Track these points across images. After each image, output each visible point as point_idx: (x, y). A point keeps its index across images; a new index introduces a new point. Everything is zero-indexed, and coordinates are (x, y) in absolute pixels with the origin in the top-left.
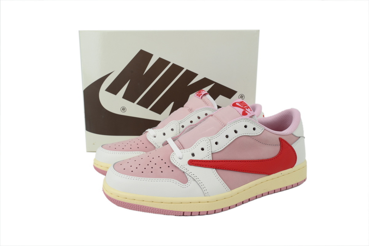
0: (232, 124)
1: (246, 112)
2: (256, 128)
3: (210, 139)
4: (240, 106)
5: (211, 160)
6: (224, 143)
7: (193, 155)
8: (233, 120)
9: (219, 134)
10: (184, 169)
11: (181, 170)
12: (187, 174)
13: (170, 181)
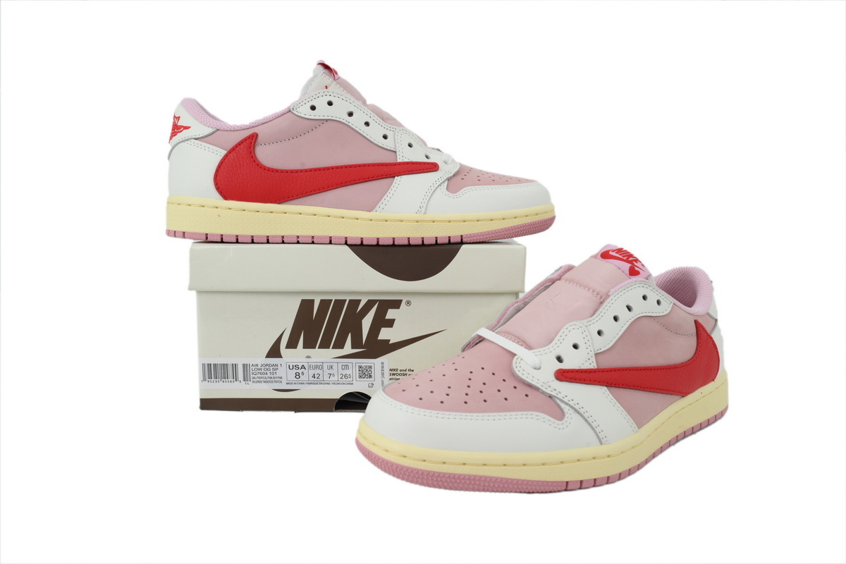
0: (620, 294)
1: (636, 269)
2: (662, 301)
3: (586, 324)
4: (621, 257)
5: (596, 367)
6: (614, 332)
7: (559, 359)
8: (620, 285)
9: (601, 315)
10: (549, 389)
11: (543, 393)
12: (560, 400)
13: (532, 416)
